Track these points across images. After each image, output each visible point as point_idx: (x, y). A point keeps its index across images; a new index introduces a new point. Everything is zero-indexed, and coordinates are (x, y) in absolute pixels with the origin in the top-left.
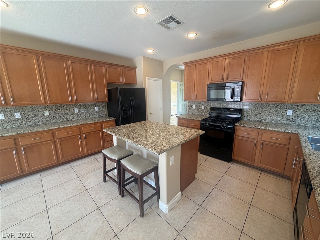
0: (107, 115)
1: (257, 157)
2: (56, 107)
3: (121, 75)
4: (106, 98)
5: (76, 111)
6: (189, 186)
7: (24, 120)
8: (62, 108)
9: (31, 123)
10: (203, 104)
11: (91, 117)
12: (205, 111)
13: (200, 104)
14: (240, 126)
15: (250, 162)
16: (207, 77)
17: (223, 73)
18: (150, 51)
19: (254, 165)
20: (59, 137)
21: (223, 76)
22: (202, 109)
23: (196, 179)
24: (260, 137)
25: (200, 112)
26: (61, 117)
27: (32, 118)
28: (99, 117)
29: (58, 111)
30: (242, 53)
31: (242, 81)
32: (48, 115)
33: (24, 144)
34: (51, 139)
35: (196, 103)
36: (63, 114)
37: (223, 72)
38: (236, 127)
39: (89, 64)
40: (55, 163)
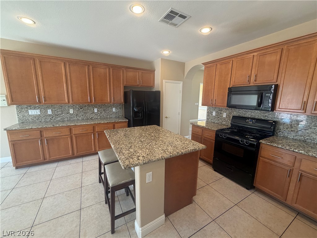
0: (124, 116)
1: (291, 192)
2: (79, 107)
3: (138, 78)
4: (122, 100)
5: (96, 110)
6: (182, 209)
7: (54, 116)
8: (84, 108)
9: (59, 119)
10: (225, 111)
11: (109, 117)
12: (226, 119)
13: (221, 110)
14: (267, 144)
15: (279, 197)
16: (229, 79)
17: (250, 74)
18: (166, 53)
19: (286, 202)
20: (75, 134)
21: (250, 77)
22: (224, 117)
23: (194, 203)
24: (297, 164)
25: (220, 120)
26: (82, 115)
27: (60, 114)
28: (116, 117)
29: (81, 110)
30: (278, 46)
31: (277, 83)
32: (73, 113)
33: (47, 136)
34: (69, 134)
35: (217, 110)
36: (85, 113)
37: (250, 72)
38: (261, 145)
39: (108, 68)
40: (70, 156)
